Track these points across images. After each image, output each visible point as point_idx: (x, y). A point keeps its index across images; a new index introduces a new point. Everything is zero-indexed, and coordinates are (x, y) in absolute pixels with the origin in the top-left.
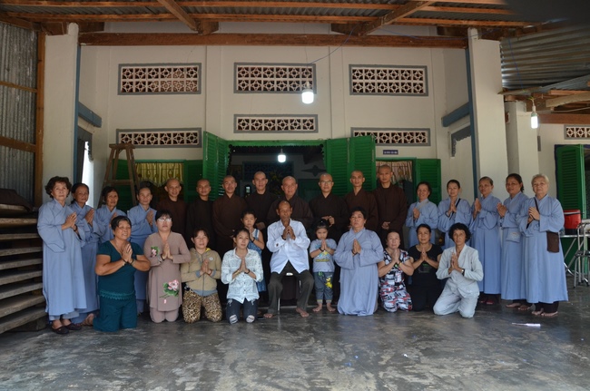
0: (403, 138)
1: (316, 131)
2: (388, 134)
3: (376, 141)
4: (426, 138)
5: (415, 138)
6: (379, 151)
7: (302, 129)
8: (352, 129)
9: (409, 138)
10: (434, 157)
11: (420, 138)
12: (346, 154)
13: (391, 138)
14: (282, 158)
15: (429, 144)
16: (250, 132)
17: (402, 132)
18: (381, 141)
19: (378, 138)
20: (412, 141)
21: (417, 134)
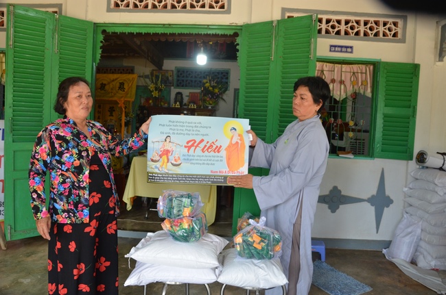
0: (362, 29)
1: (229, 12)
2: (339, 22)
3: (320, 31)
4: (399, 30)
5: (381, 29)
6: (323, 46)
7: (207, 8)
8: (284, 10)
9: (371, 29)
10: (411, 62)
11: (390, 30)
12: (270, 46)
13: (343, 28)
14: (202, 60)
15: (403, 41)
16: (130, 11)
17: (362, 19)
18: (327, 32)
19: (324, 26)
20: (376, 35)
21: (385, 24)
